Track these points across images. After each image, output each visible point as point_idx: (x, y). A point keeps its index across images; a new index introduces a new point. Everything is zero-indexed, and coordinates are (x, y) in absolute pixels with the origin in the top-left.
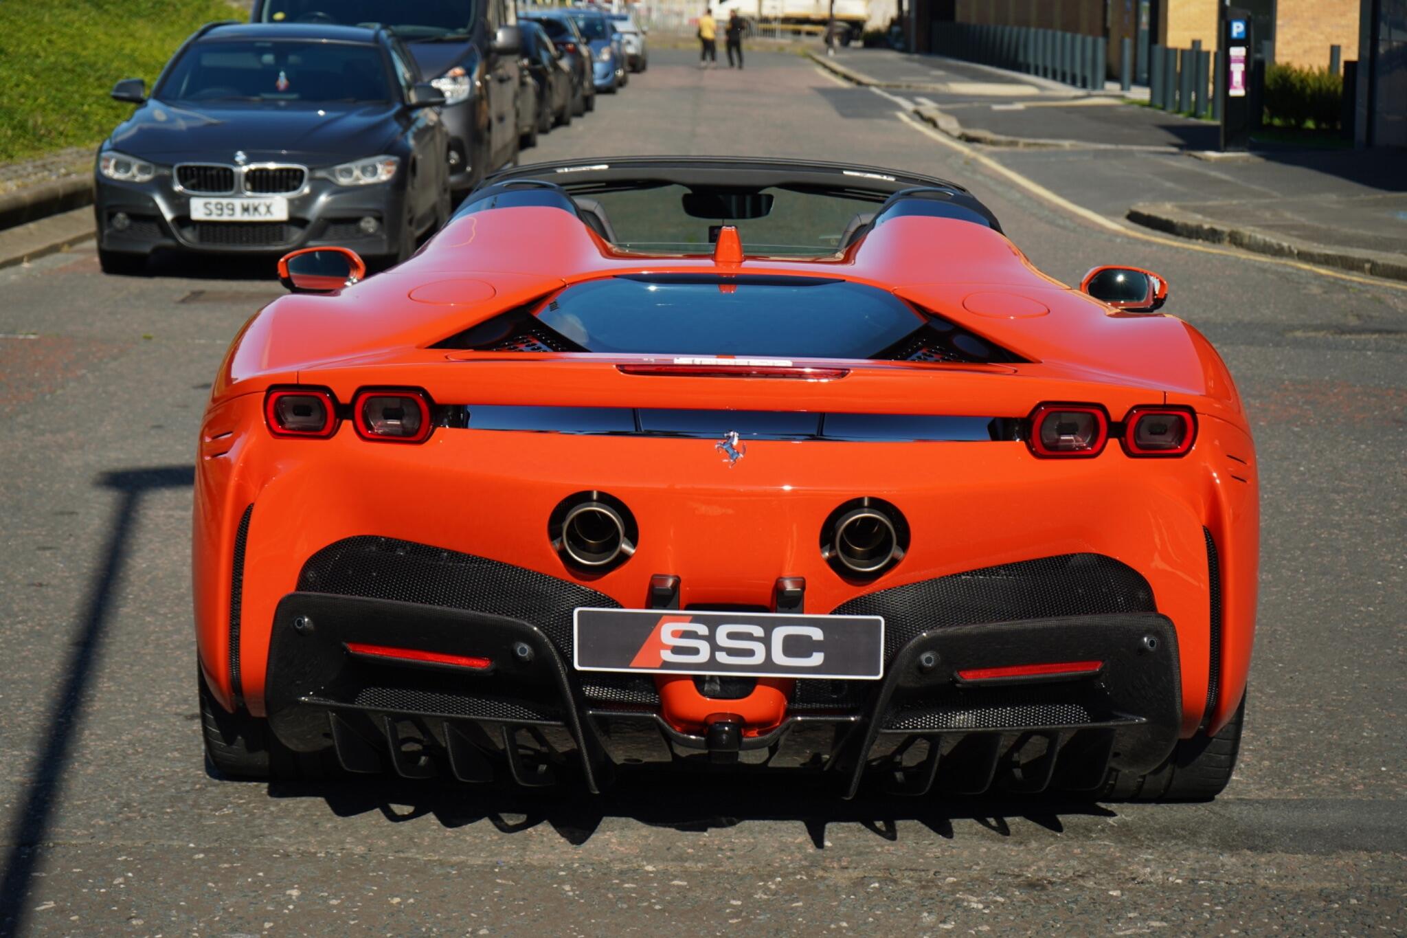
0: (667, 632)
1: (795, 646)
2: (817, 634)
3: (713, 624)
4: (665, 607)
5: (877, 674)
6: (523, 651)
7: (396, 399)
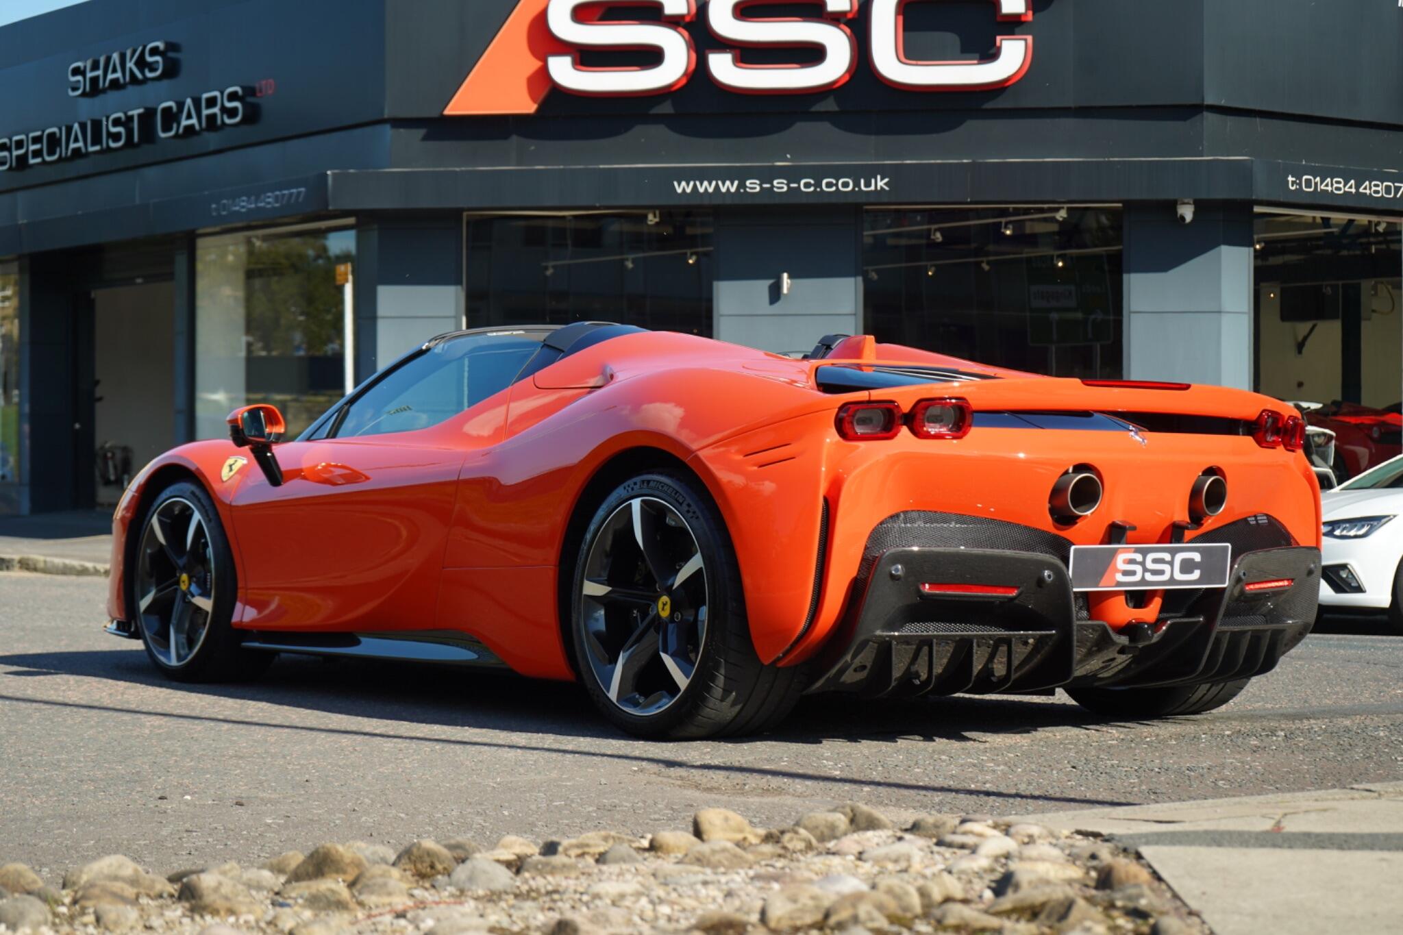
0: (1120, 561)
2: (1196, 557)
3: (1144, 553)
4: (1119, 543)
5: (1224, 583)
6: (1049, 576)
7: (940, 408)
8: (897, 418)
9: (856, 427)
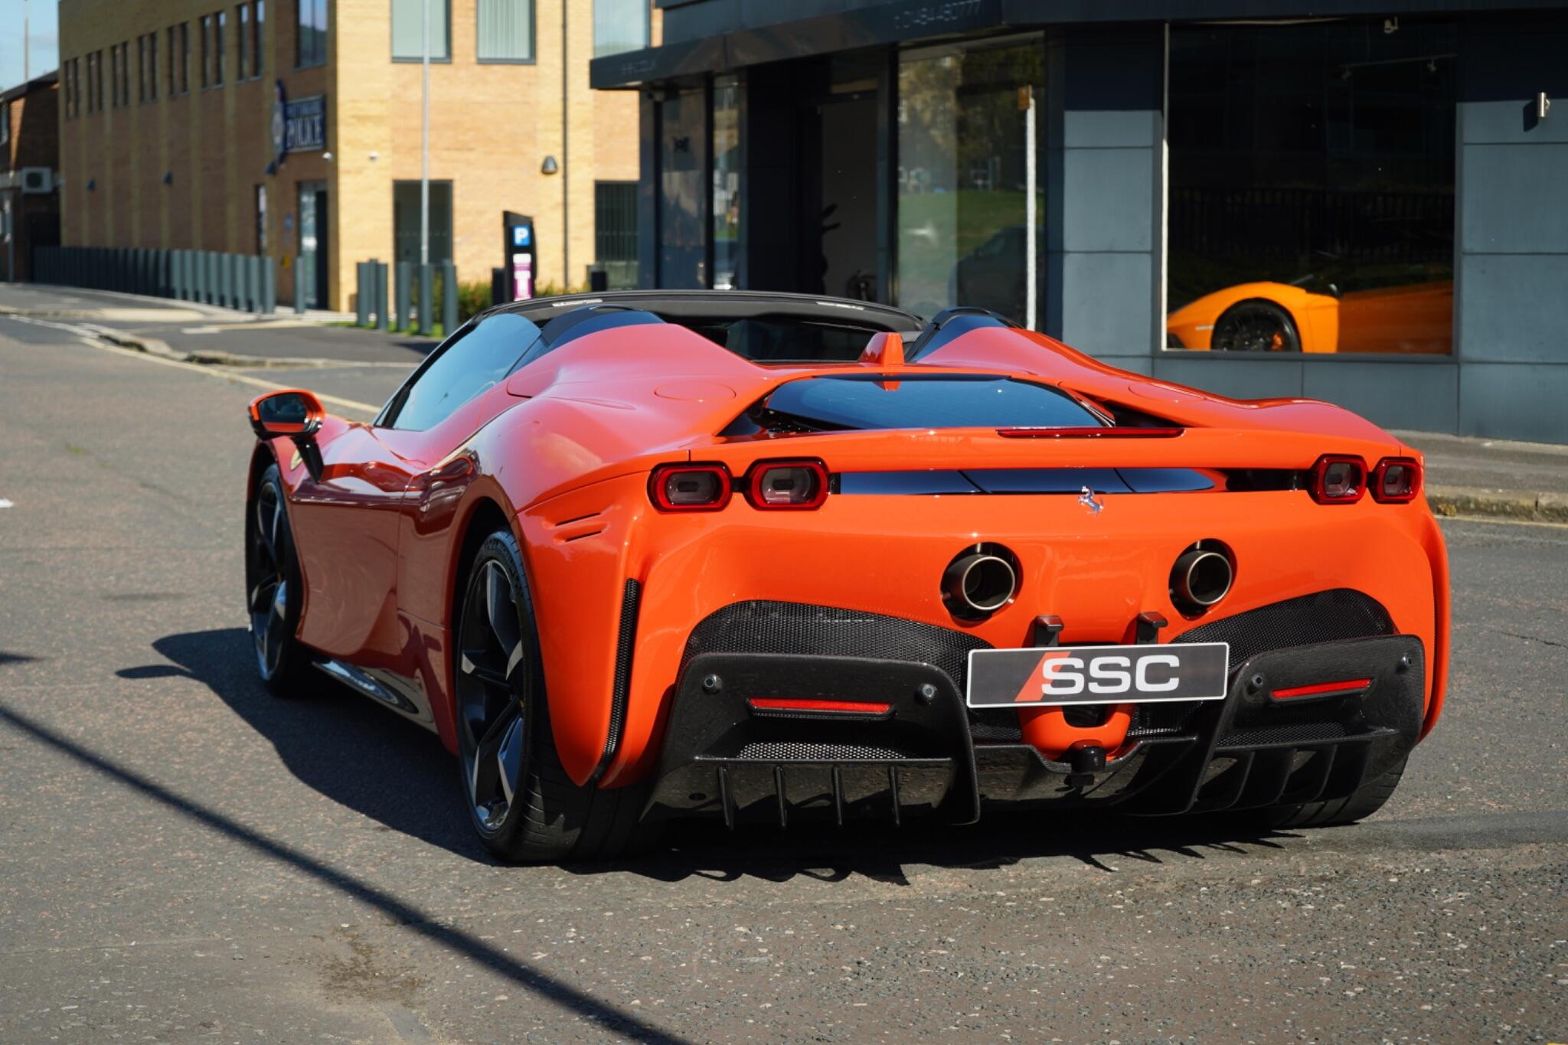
0: (1048, 668)
2: (1173, 661)
3: (1087, 658)
4: (1047, 645)
5: (1221, 694)
6: (929, 691)
7: (789, 470)
8: (726, 485)
9: (675, 495)
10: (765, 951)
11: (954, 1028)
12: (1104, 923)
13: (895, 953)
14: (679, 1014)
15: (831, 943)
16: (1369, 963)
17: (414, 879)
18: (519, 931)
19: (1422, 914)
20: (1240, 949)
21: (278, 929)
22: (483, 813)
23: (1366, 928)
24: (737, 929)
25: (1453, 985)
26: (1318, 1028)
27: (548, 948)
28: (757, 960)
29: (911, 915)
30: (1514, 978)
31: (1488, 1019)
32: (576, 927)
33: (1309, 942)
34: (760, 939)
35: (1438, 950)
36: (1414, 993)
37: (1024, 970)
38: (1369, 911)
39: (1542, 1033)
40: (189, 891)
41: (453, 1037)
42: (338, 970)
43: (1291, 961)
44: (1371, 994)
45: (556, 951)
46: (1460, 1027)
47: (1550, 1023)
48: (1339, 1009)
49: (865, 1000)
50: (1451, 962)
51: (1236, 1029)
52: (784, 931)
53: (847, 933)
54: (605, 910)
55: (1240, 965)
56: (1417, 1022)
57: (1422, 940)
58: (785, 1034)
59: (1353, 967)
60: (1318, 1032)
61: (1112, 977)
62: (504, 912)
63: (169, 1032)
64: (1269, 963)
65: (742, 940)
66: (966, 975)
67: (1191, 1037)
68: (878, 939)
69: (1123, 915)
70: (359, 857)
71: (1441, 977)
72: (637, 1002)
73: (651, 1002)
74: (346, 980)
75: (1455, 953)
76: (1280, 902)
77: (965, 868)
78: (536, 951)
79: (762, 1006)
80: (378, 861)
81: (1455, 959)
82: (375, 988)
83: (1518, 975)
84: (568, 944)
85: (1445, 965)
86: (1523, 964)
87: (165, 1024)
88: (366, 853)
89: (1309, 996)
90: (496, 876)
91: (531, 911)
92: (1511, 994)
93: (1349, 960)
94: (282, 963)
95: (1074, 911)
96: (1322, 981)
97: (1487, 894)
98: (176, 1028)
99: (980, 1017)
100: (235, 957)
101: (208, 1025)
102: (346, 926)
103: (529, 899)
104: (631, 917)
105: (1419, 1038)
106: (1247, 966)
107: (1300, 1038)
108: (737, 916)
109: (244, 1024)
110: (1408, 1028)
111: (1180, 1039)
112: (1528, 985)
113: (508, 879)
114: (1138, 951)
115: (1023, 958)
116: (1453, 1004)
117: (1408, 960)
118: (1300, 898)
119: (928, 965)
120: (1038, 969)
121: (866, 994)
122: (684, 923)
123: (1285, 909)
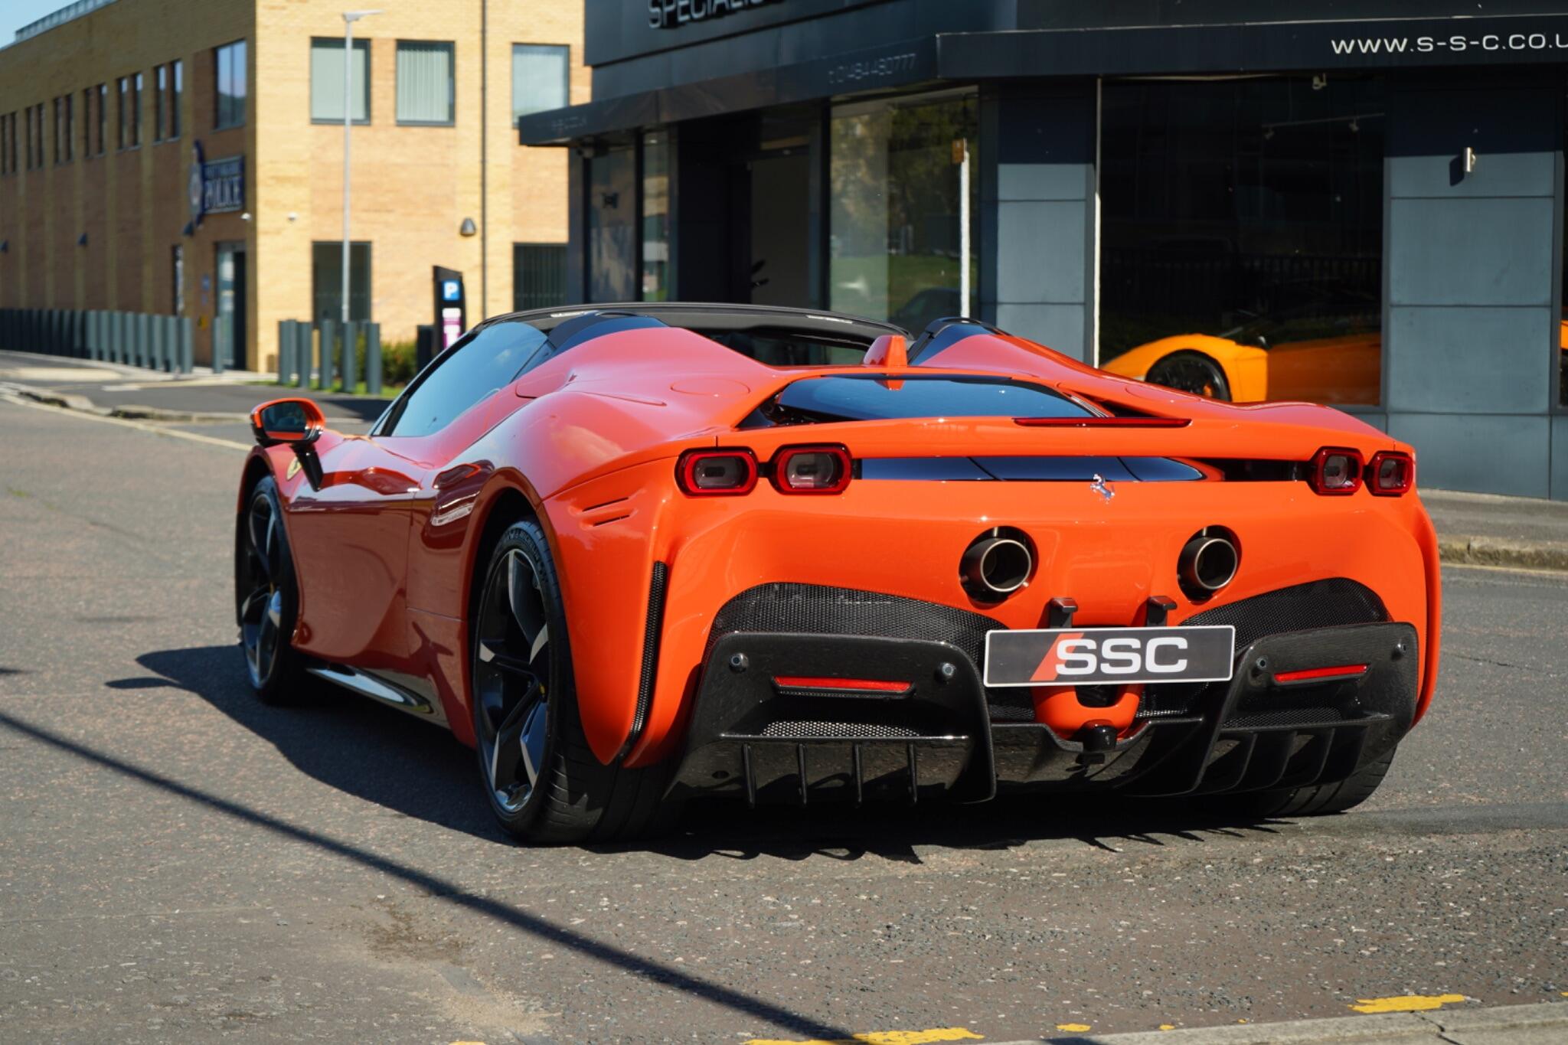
0: (1063, 649)
1: (1165, 655)
2: (1182, 643)
3: (1100, 639)
4: (1061, 626)
5: (1228, 676)
6: (948, 670)
7: (813, 455)
8: (752, 469)
9: (703, 480)
10: (796, 917)
11: (991, 981)
12: (1118, 893)
13: (921, 919)
14: (723, 969)
15: (858, 910)
16: (1379, 927)
17: (440, 858)
18: (553, 900)
19: (1422, 887)
20: (1253, 916)
21: (316, 899)
22: (502, 797)
23: (1371, 899)
24: (765, 899)
25: (1462, 945)
26: (1340, 980)
27: (584, 915)
28: (790, 924)
29: (931, 888)
30: (1519, 940)
31: (1501, 973)
32: (608, 897)
33: (1318, 910)
34: (789, 907)
35: (1443, 917)
36: (1427, 953)
37: (1048, 933)
38: (1371, 884)
39: (1554, 985)
40: (223, 867)
41: (507, 990)
42: (381, 935)
43: (1304, 926)
44: (1386, 953)
45: (592, 918)
46: (1476, 980)
47: (1560, 976)
48: (1357, 965)
49: (901, 957)
50: (1457, 927)
51: (1261, 981)
52: (811, 900)
53: (871, 902)
54: (632, 883)
55: (1255, 929)
56: (1434, 976)
57: (1427, 909)
58: (829, 985)
59: (1364, 931)
60: (1341, 984)
61: (1134, 939)
62: (534, 885)
63: (230, 984)
64: (1283, 928)
65: (772, 908)
66: (993, 938)
67: (1220, 988)
68: (903, 907)
69: (1136, 887)
70: (382, 839)
71: (1450, 939)
72: (680, 959)
73: (694, 959)
74: (391, 943)
75: (1459, 919)
76: (1284, 877)
77: (975, 848)
78: (573, 917)
79: (802, 962)
80: (401, 843)
81: (1461, 924)
82: (421, 949)
83: (1522, 937)
84: (603, 912)
85: (1452, 929)
86: (1527, 929)
87: (225, 978)
88: (389, 836)
89: (1326, 955)
90: (520, 855)
91: (560, 885)
92: (1519, 953)
93: (1359, 925)
94: (325, 929)
95: (1088, 884)
96: (1337, 942)
97: (1482, 870)
98: (237, 981)
99: (1014, 972)
100: (280, 922)
101: (267, 979)
102: (382, 897)
103: (556, 874)
104: (660, 888)
105: (1439, 989)
106: (1262, 930)
107: (1325, 989)
108: (763, 888)
109: (302, 978)
110: (1426, 980)
111: (1209, 990)
112: (1534, 946)
113: (532, 858)
114: (1155, 917)
115: (1046, 923)
116: (1466, 961)
117: (1415, 925)
118: (1303, 874)
119: (955, 928)
120: (1061, 932)
121: (899, 952)
122: (712, 893)
123: (1290, 883)
